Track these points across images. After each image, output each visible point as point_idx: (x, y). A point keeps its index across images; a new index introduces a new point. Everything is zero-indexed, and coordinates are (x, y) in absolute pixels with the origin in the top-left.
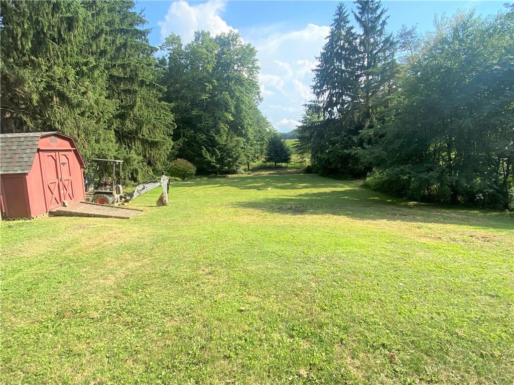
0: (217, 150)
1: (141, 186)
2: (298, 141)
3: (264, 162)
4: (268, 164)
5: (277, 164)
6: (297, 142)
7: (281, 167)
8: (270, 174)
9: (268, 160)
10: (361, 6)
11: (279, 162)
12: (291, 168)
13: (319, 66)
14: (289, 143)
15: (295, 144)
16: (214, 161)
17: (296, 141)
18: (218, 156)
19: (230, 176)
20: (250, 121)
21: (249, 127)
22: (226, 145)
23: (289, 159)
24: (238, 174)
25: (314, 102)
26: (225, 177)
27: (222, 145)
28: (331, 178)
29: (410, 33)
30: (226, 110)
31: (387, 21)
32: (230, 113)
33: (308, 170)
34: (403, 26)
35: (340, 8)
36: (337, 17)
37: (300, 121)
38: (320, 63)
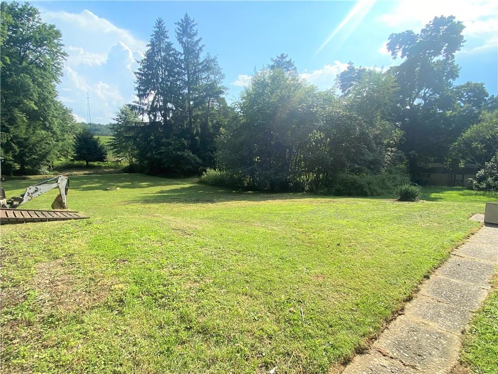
0: (13, 145)
1: (33, 188)
2: (113, 139)
3: (71, 160)
4: (76, 162)
5: (89, 163)
6: (111, 141)
7: (93, 167)
8: (85, 174)
9: (76, 158)
10: (181, 29)
11: (91, 161)
12: (106, 168)
13: (140, 69)
14: (104, 140)
15: (110, 142)
16: (11, 158)
17: (111, 139)
18: (16, 152)
19: (32, 177)
20: (55, 112)
21: (55, 119)
22: (26, 139)
23: (104, 158)
24: (41, 174)
25: (138, 103)
26: (24, 179)
27: (22, 138)
28: (161, 177)
29: (213, 61)
30: (26, 97)
31: (203, 48)
32: (32, 100)
33: (131, 170)
34: (208, 53)
35: (160, 22)
36: (157, 29)
37: (114, 119)
38: (141, 67)
